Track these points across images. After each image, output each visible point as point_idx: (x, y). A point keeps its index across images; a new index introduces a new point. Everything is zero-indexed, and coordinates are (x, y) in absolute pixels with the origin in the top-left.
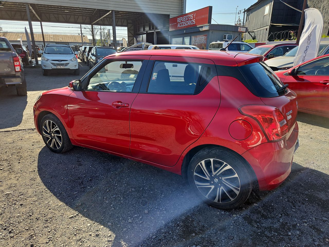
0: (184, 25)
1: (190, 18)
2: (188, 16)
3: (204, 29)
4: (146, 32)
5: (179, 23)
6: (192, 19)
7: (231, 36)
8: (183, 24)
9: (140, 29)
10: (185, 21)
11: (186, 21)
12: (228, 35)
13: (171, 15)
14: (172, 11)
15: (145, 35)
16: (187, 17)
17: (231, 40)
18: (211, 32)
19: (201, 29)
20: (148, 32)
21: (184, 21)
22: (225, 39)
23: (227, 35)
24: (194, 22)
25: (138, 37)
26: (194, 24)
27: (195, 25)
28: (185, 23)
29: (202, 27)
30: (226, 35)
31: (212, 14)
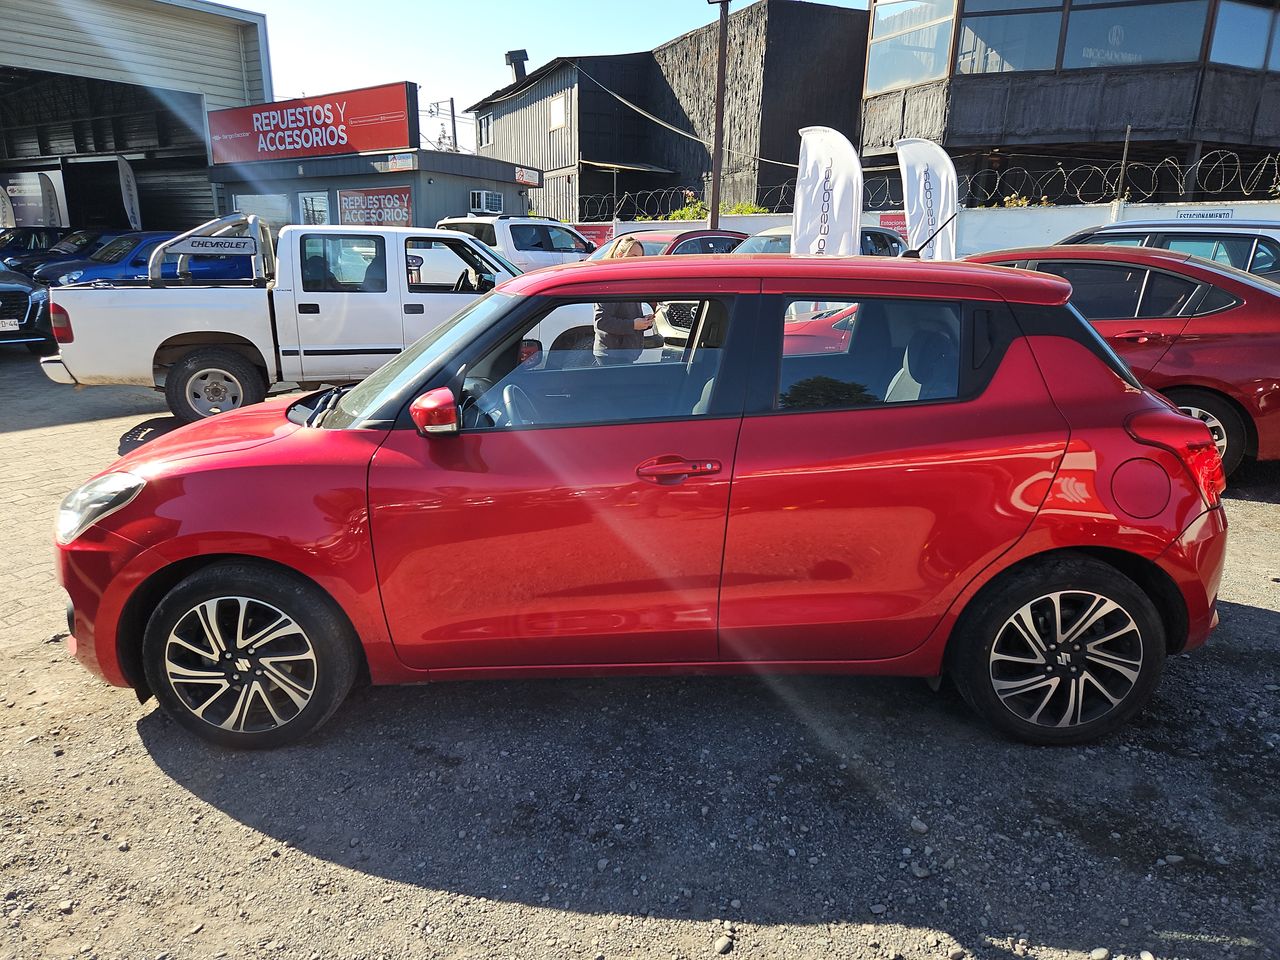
0: (290, 144)
1: (319, 118)
2: (307, 109)
3: (394, 165)
4: (59, 161)
5: (265, 134)
6: (328, 121)
7: (496, 196)
8: (288, 140)
9: (17, 147)
10: (293, 129)
11: (301, 129)
12: (487, 195)
13: (206, 99)
14: (209, 79)
15: (59, 172)
16: (304, 114)
17: (499, 212)
18: (423, 178)
19: (378, 166)
20: (71, 161)
21: (288, 129)
22: (479, 207)
23: (483, 193)
24: (344, 135)
25: (11, 181)
26: (342, 142)
27: (349, 149)
28: (299, 136)
29: (384, 158)
30: (479, 194)
31: (420, 113)
